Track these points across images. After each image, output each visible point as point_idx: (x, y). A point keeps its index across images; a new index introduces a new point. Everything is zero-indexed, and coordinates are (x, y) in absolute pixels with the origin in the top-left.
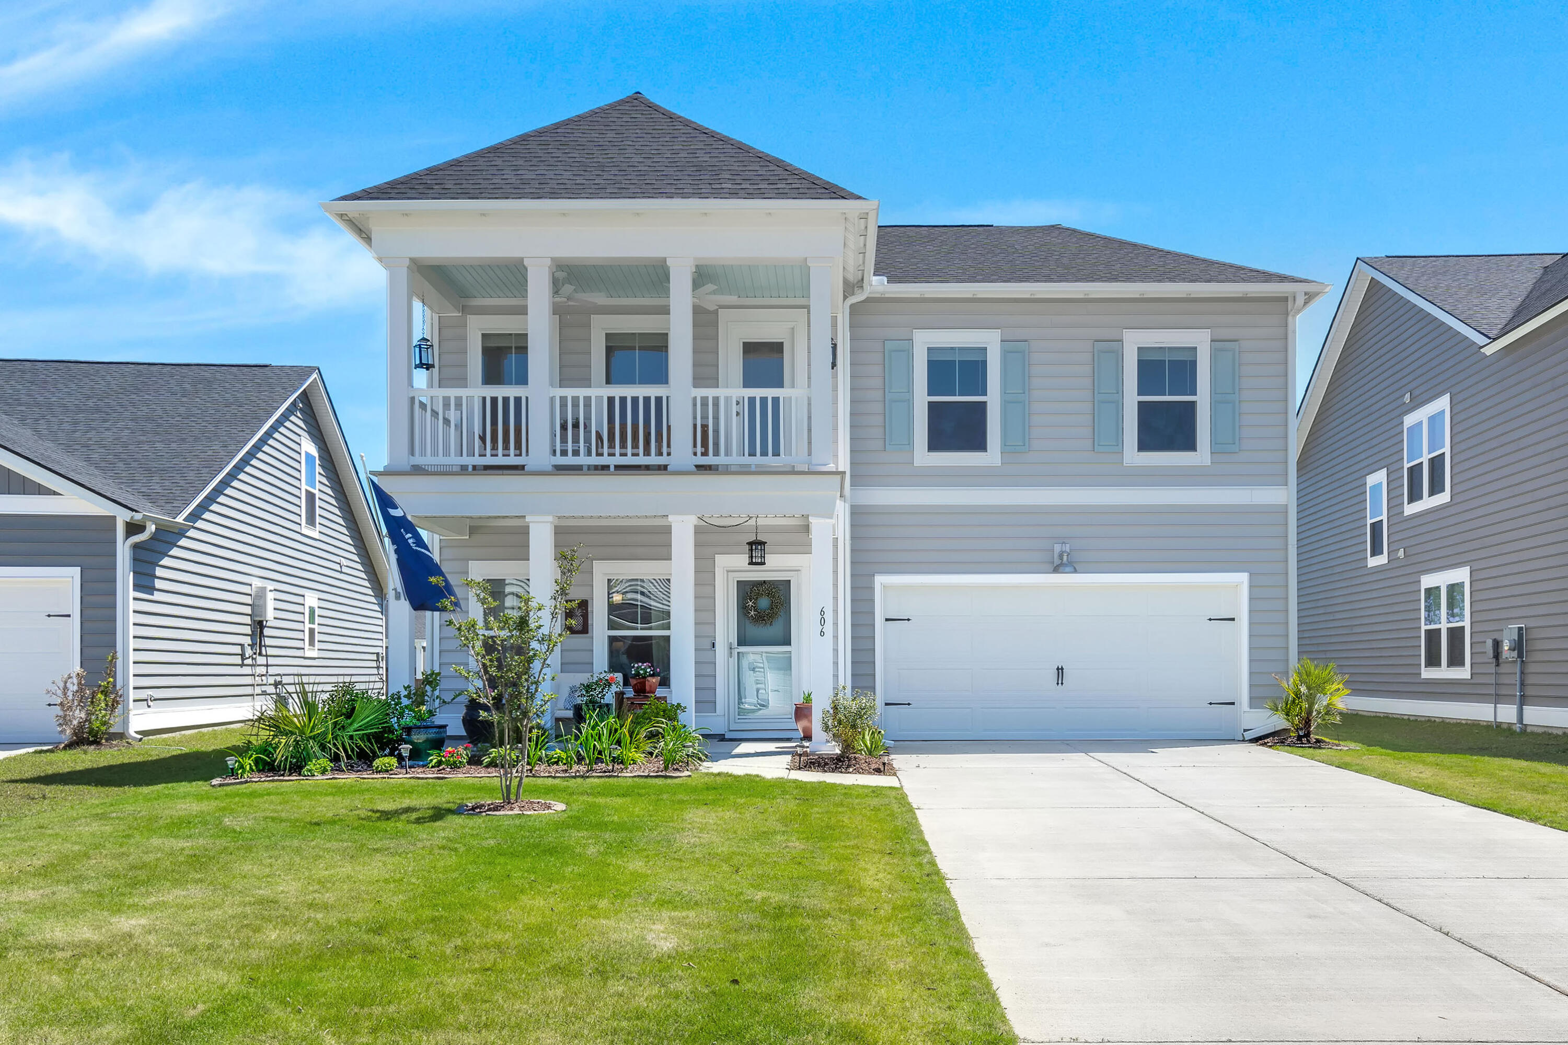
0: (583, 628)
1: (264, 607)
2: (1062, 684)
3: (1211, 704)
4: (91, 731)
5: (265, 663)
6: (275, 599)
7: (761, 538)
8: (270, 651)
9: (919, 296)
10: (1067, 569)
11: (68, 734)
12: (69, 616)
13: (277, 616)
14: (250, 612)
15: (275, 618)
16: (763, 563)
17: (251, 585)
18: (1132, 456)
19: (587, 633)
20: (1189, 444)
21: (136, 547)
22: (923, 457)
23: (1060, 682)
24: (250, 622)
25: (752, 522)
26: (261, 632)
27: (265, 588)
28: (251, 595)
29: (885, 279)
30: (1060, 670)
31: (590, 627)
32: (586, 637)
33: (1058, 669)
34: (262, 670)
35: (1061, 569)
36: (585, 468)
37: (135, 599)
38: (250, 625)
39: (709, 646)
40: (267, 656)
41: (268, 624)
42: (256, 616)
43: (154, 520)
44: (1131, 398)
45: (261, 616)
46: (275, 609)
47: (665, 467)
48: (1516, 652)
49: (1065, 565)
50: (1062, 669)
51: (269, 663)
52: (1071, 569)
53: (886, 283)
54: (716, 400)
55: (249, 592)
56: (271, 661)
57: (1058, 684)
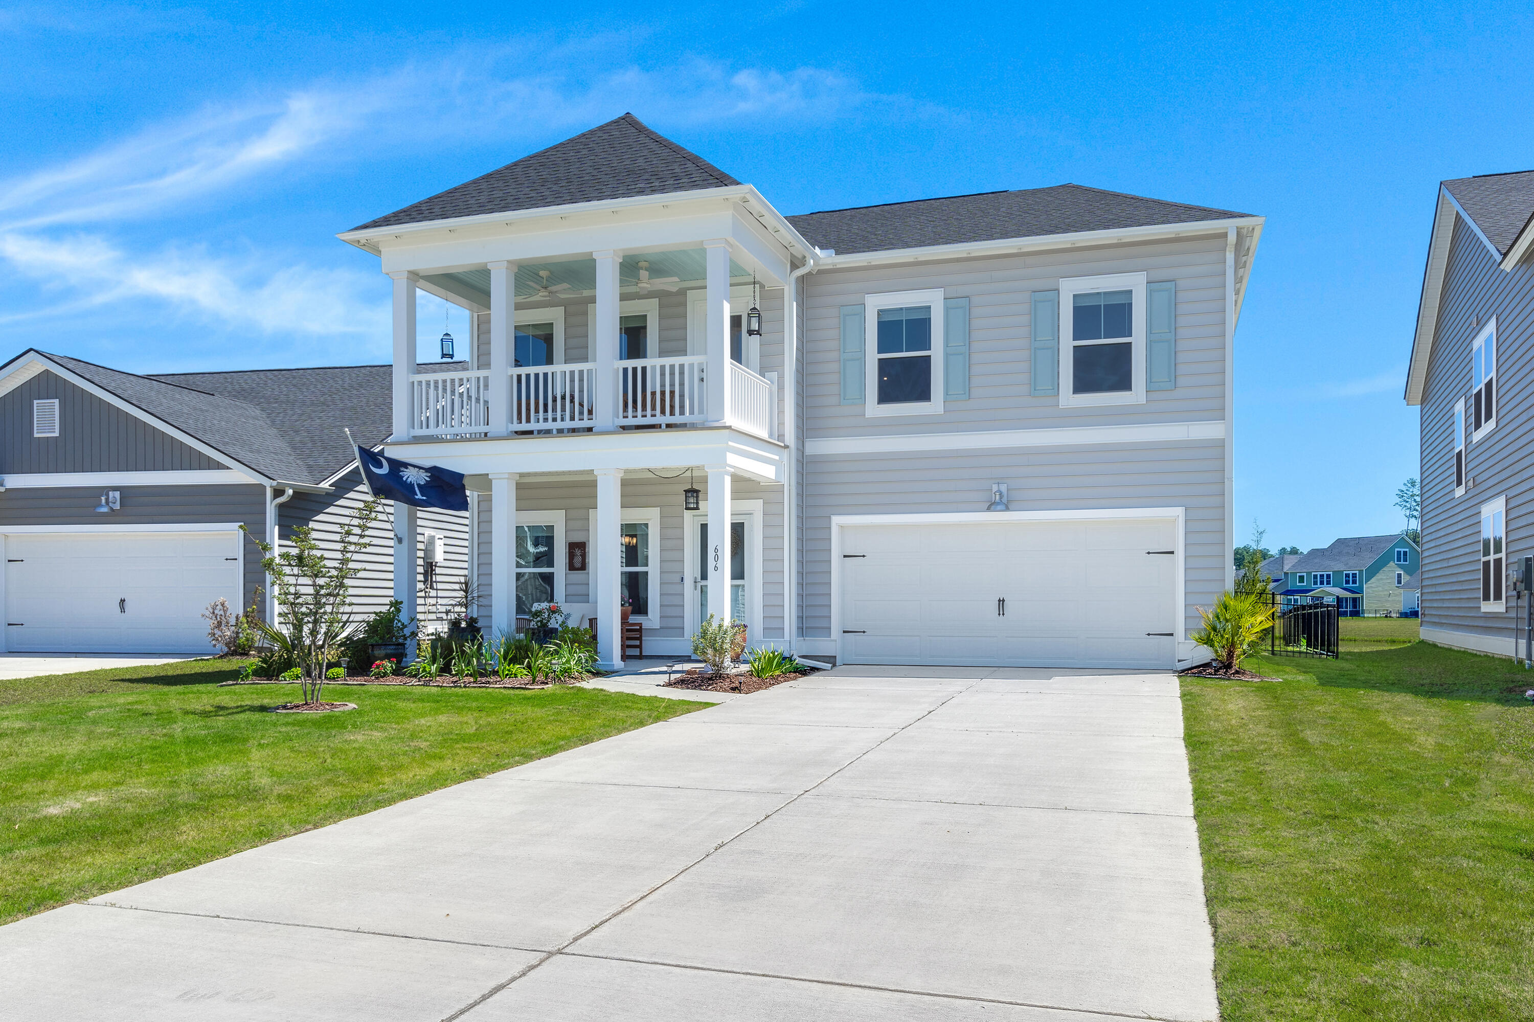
0: (582, 565)
1: (433, 551)
2: (1003, 614)
3: (1149, 634)
4: (239, 646)
5: (436, 595)
6: (444, 545)
7: (696, 487)
8: (440, 586)
9: (866, 264)
10: (999, 507)
11: (222, 648)
12: (236, 559)
13: (446, 558)
14: (423, 556)
15: (444, 560)
16: (697, 508)
17: (424, 534)
18: (1068, 398)
19: (585, 570)
20: (1124, 384)
21: (281, 506)
22: (874, 409)
23: (1001, 613)
24: (423, 564)
25: (688, 474)
26: (432, 570)
27: (434, 537)
28: (424, 542)
29: (833, 251)
30: (1001, 602)
31: (587, 565)
32: (582, 574)
33: (999, 601)
34: (433, 601)
35: (993, 507)
36: (566, 431)
37: (280, 546)
38: (423, 566)
39: (679, 580)
40: (437, 590)
41: (438, 565)
42: (428, 559)
43: (291, 486)
44: (1067, 344)
45: (431, 558)
46: (445, 552)
47: (590, 430)
48: (1524, 584)
49: (998, 504)
50: (1003, 600)
51: (439, 595)
52: (1003, 507)
53: (834, 255)
54: (682, 367)
55: (423, 540)
56: (440, 594)
57: (999, 614)
